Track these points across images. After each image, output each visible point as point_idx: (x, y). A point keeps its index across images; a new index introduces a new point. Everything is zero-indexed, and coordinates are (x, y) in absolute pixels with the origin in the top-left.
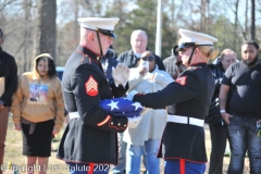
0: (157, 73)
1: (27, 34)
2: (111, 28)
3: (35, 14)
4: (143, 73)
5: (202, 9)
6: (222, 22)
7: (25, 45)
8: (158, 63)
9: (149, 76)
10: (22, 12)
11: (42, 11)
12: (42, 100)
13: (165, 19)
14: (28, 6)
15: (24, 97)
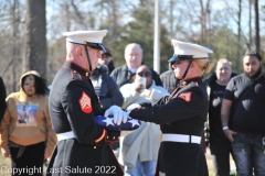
0: (154, 89)
1: (16, 52)
3: (24, 31)
4: (139, 90)
5: (202, 20)
6: (225, 32)
7: (14, 63)
8: (155, 79)
10: (9, 29)
11: (31, 27)
12: (31, 121)
13: (163, 32)
14: (16, 21)
15: (12, 120)
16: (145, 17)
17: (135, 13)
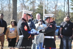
0: (43, 25)
1: (9, 15)
2: (30, 14)
3: (11, 10)
4: (39, 25)
5: (55, 8)
6: (61, 11)
7: (9, 18)
8: (43, 22)
9: (41, 26)
10: (8, 9)
11: (13, 9)
12: (13, 32)
13: (46, 11)
14: (10, 8)
15: (8, 32)
16: (41, 7)
17: (39, 6)
